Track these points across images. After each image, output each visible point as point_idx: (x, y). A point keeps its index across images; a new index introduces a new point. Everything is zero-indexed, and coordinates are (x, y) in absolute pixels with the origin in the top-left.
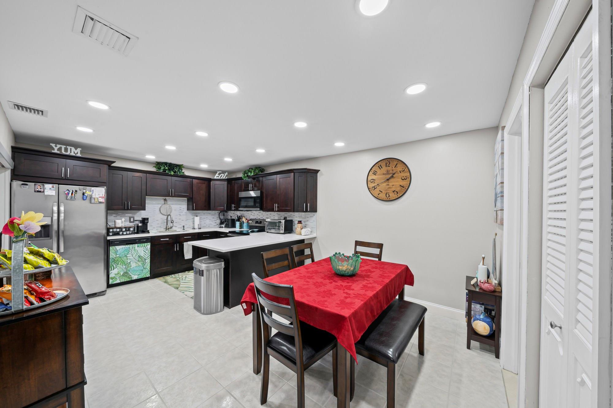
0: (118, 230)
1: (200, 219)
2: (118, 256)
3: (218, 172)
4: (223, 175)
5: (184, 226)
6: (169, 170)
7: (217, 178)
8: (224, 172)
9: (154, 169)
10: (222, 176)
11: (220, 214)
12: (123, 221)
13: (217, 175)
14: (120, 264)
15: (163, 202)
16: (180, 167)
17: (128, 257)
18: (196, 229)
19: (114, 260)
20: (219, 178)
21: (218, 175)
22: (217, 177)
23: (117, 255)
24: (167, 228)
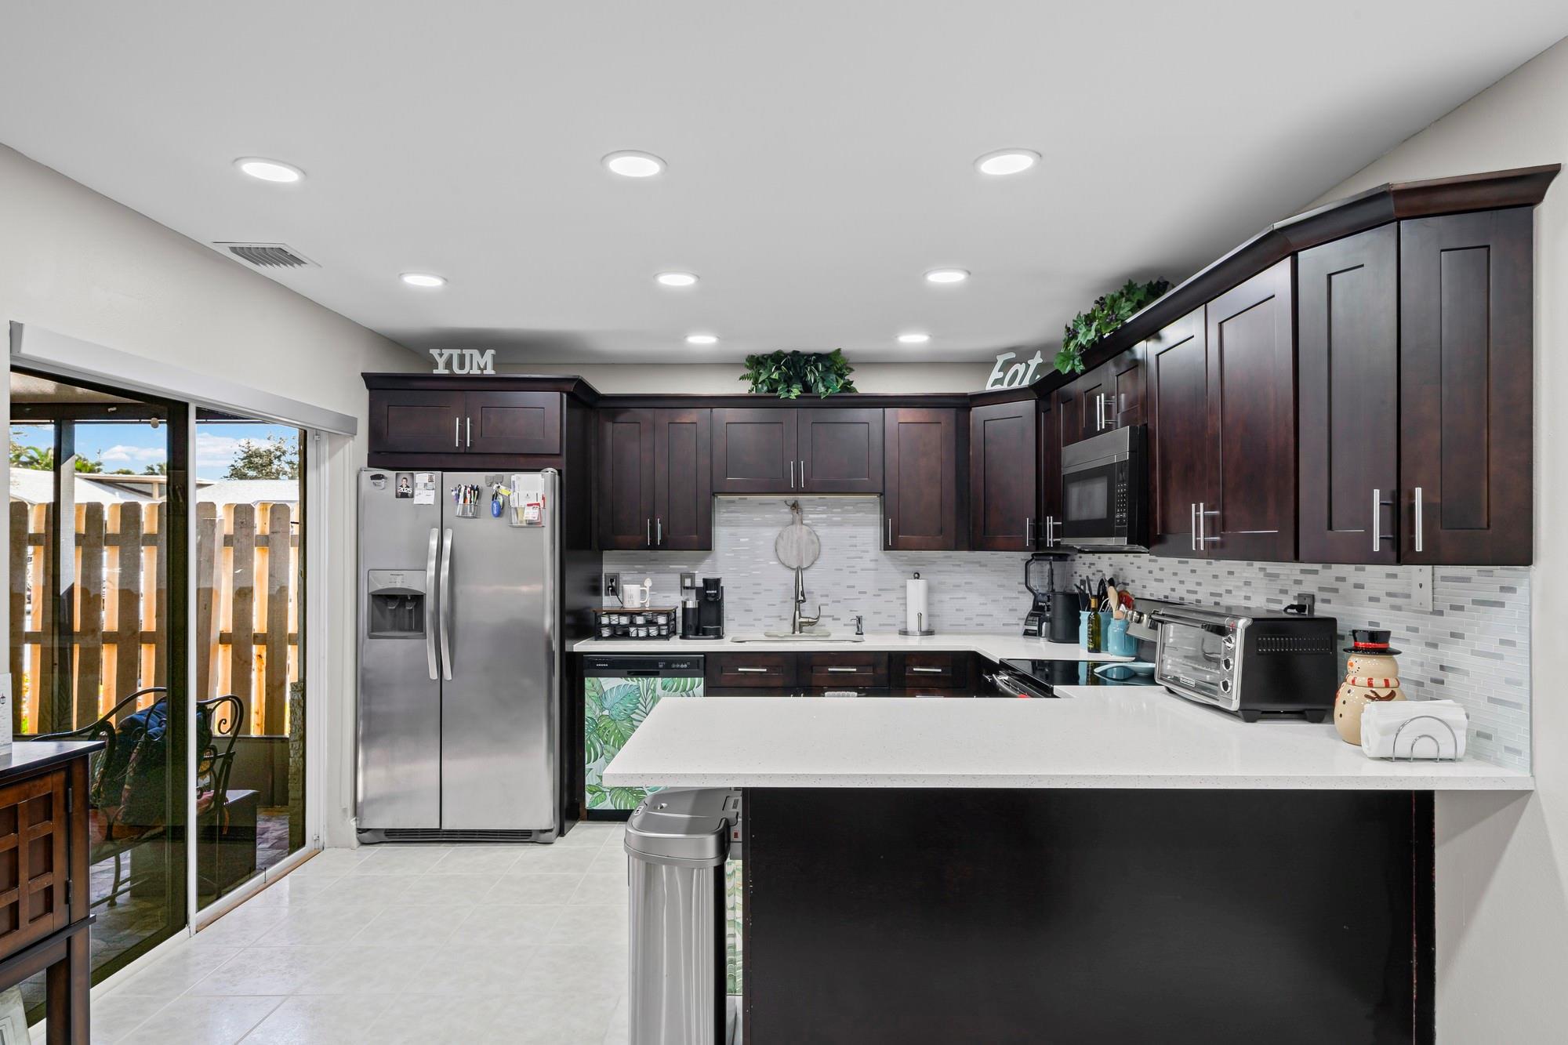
0: (624, 620)
1: (930, 590)
2: (606, 712)
3: (1001, 360)
4: (1021, 368)
5: (859, 620)
6: (788, 382)
7: (998, 387)
8: (1023, 354)
9: (744, 388)
10: (1016, 372)
11: (1033, 567)
12: (647, 589)
13: (996, 374)
14: (614, 746)
15: (786, 514)
16: (832, 363)
17: (634, 723)
18: (914, 634)
19: (597, 724)
20: (1005, 387)
21: (1001, 375)
22: (997, 381)
23: (603, 709)
24: (797, 625)
